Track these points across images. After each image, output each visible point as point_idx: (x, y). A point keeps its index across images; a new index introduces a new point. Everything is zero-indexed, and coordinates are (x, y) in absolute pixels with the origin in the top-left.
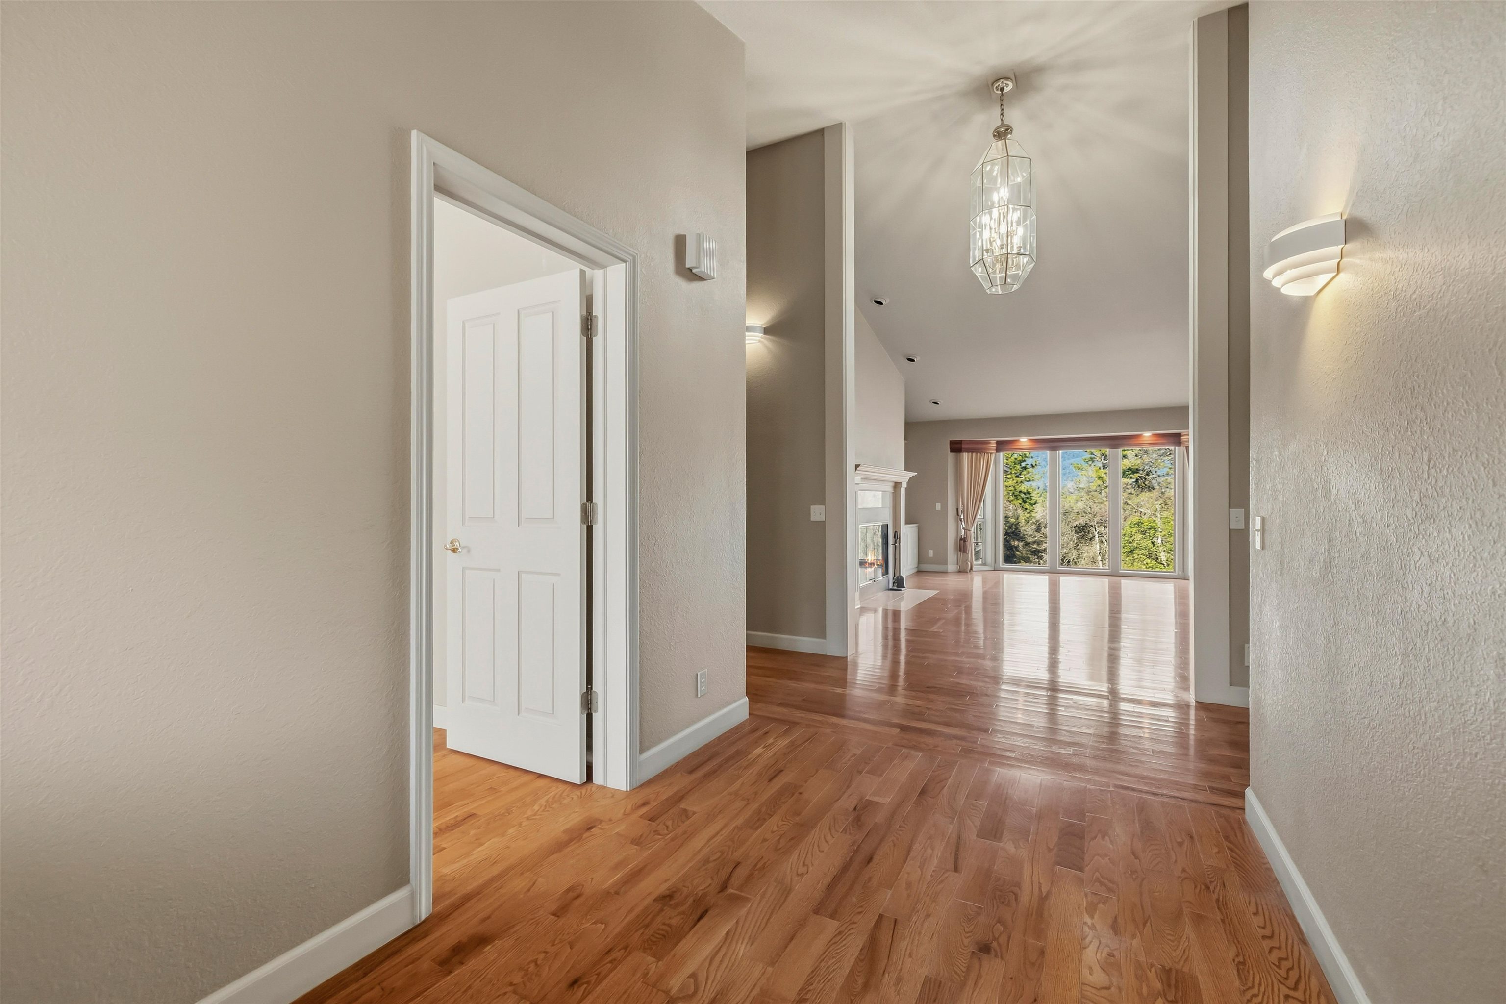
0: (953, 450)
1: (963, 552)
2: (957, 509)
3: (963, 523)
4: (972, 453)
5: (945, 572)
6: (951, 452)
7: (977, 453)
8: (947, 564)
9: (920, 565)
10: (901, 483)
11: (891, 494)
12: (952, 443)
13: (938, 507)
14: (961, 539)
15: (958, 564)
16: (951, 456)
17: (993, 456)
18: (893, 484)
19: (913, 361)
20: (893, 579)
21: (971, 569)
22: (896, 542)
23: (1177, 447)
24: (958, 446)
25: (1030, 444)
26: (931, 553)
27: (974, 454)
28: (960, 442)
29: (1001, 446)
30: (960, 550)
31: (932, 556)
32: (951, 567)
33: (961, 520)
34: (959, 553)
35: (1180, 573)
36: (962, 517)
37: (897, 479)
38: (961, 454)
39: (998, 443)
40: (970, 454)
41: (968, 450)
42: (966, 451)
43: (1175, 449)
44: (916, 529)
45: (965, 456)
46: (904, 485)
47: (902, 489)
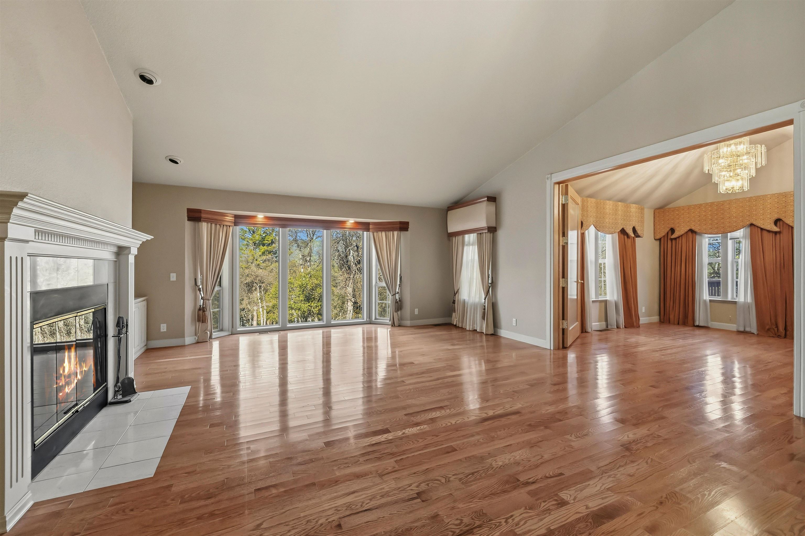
0: (190, 219)
1: (202, 322)
2: (195, 280)
3: (202, 292)
4: (211, 224)
5: (183, 346)
6: (188, 220)
7: (216, 224)
8: (184, 337)
9: (149, 342)
10: (129, 248)
11: (112, 265)
12: (189, 211)
13: (173, 277)
14: (200, 310)
15: (196, 335)
16: (188, 225)
17: (231, 228)
18: (115, 249)
19: (150, 82)
20: (115, 386)
21: (211, 337)
22: (119, 333)
23: (365, 233)
24: (197, 215)
25: (265, 221)
26: (163, 328)
27: (213, 225)
28: (199, 211)
29: (238, 219)
30: (199, 320)
31: (165, 330)
32: (189, 340)
33: (200, 291)
34: (197, 323)
35: (368, 319)
36: (201, 287)
37: (123, 241)
38: (200, 223)
39: (236, 217)
40: (209, 224)
41: (208, 220)
42: (205, 221)
43: (363, 234)
44: (145, 303)
45: (204, 226)
46: (134, 251)
47: (130, 256)
